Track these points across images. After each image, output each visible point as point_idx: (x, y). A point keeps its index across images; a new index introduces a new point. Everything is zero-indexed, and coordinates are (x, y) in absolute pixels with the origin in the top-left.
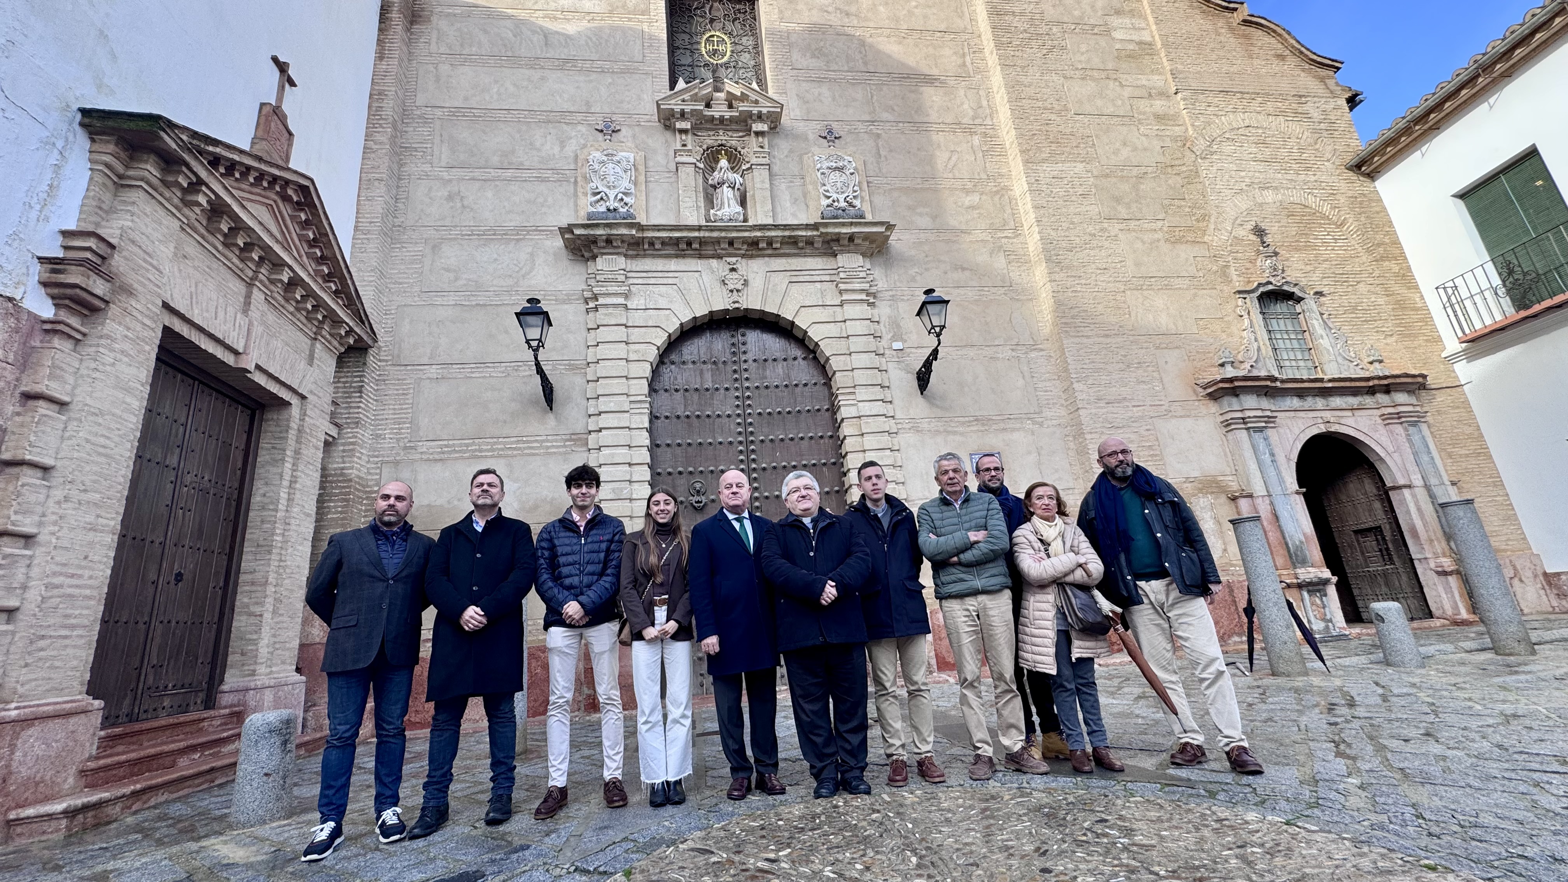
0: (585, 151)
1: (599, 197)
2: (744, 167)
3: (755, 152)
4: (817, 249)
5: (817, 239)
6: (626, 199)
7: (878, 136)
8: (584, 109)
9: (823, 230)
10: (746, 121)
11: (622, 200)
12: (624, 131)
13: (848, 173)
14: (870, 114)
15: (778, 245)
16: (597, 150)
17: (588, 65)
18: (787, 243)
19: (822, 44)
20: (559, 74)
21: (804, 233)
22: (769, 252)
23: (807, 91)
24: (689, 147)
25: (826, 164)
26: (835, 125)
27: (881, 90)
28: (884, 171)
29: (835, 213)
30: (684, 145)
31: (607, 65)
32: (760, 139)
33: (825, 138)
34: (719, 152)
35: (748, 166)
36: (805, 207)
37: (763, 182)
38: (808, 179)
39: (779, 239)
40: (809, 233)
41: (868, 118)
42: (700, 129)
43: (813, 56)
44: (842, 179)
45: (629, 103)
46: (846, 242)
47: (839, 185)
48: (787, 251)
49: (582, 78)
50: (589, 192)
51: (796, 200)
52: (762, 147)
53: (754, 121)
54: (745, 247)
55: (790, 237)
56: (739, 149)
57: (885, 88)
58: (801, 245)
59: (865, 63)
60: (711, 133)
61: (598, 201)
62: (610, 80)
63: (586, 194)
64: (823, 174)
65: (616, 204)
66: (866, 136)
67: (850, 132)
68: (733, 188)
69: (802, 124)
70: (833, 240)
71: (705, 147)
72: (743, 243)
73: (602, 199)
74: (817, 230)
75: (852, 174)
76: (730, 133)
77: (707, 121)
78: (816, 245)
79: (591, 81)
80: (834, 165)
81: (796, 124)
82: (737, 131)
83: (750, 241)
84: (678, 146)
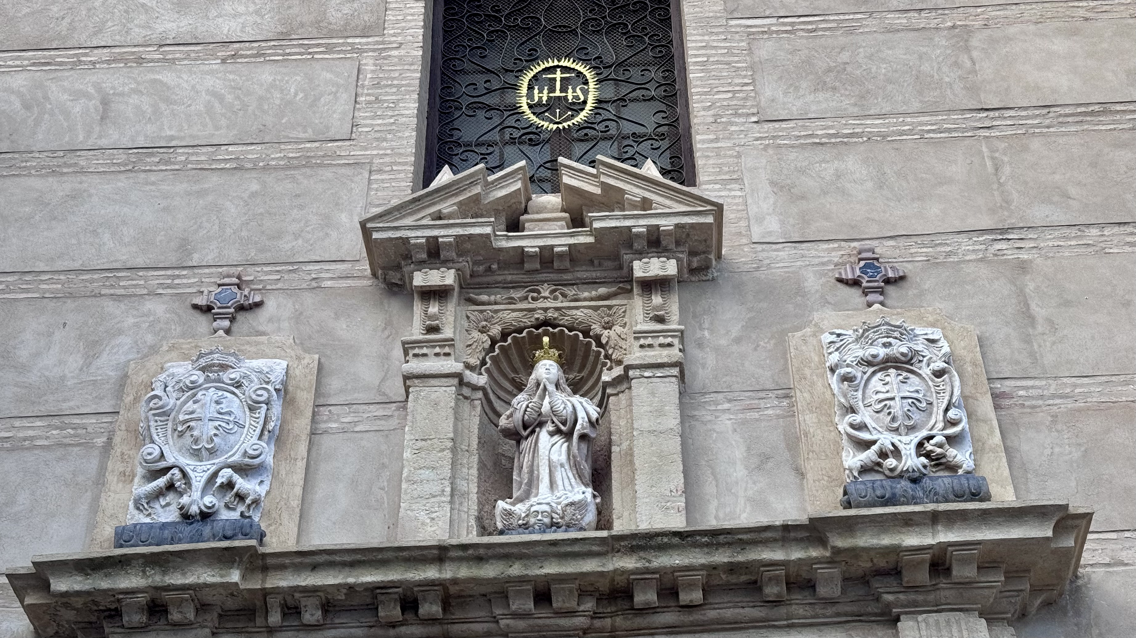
0: (151, 365)
1: (161, 482)
2: (606, 377)
3: (638, 335)
4: (831, 602)
5: (823, 571)
6: (242, 484)
7: (1023, 267)
8: (172, 259)
9: (840, 542)
10: (616, 257)
11: (230, 485)
12: (271, 305)
13: (926, 371)
14: (992, 211)
15: (697, 596)
16: (185, 357)
17: (202, 156)
18: (729, 588)
19: (845, 56)
20: (122, 182)
21: (778, 555)
22: (669, 618)
23: (802, 171)
24: (447, 333)
25: (858, 352)
26: (883, 249)
27: (1025, 149)
28: (1049, 359)
29: (888, 487)
30: (433, 329)
31: (253, 152)
32: (657, 299)
33: (855, 283)
34: (536, 342)
35: (618, 371)
36: (791, 478)
37: (660, 412)
38: (802, 397)
39: (699, 577)
40: (796, 554)
41: (986, 223)
42: (487, 287)
43: (820, 86)
44: (906, 390)
45: (297, 236)
46: (923, 576)
47: (897, 407)
48: (729, 613)
49: (181, 187)
50: (140, 471)
51: (765, 458)
52: (660, 320)
53: (640, 254)
54: (589, 605)
55: (732, 568)
56: (596, 329)
57: (1036, 144)
58: (771, 591)
59: (973, 89)
60: (517, 294)
61: (159, 494)
62: (255, 187)
63: (128, 478)
64: (847, 378)
65: (209, 500)
66: (984, 271)
67: (931, 263)
68: (568, 435)
69: (785, 253)
70: (880, 573)
71: (496, 330)
72: (583, 594)
73: (171, 487)
74: (822, 542)
75: (939, 374)
76: (571, 292)
77: (504, 265)
78: (822, 591)
79: (202, 193)
80: (882, 352)
81: (767, 254)
82: (594, 283)
83: (604, 586)
84: (416, 333)
